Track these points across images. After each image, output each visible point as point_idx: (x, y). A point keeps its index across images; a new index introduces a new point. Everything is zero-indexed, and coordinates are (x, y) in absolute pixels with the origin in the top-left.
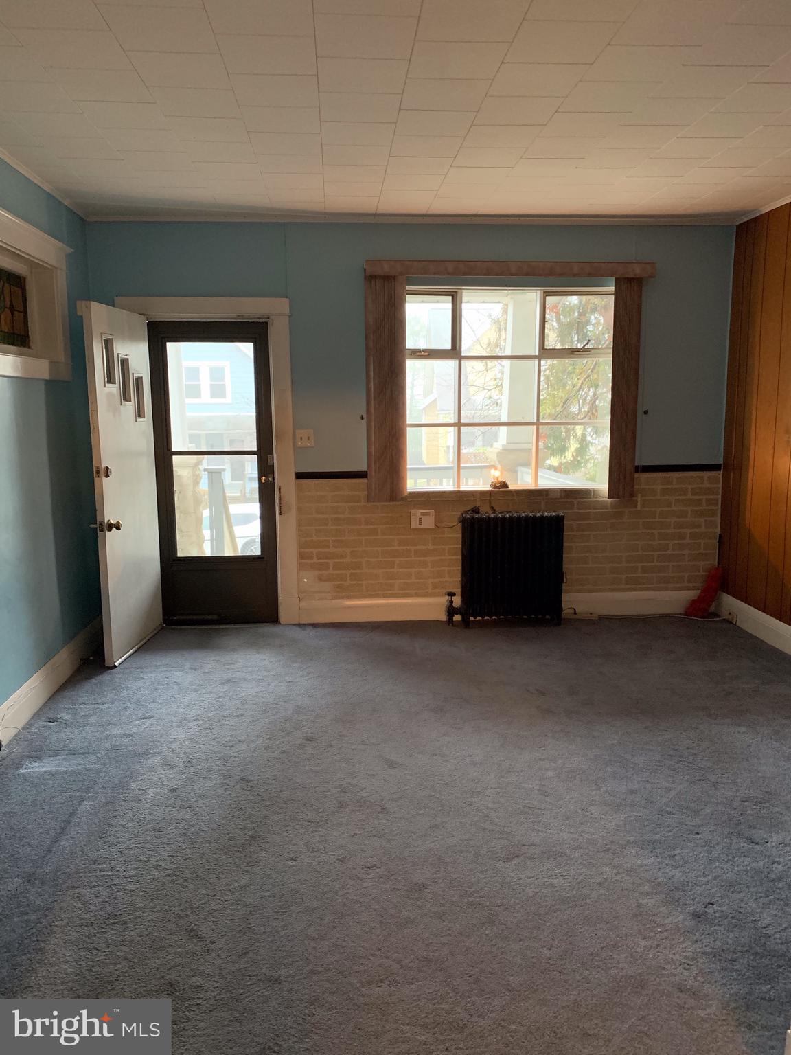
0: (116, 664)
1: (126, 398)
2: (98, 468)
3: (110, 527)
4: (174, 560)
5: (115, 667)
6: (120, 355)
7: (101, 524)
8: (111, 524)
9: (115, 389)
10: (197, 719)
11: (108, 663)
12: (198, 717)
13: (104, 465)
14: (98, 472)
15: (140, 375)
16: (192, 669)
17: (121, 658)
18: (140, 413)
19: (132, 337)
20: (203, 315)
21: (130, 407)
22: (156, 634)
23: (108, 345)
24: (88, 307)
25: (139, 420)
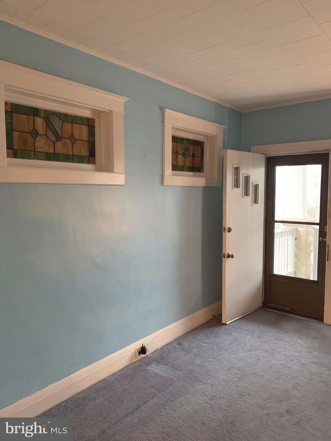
0: (227, 323)
1: (247, 194)
2: (225, 228)
3: (229, 256)
4: (271, 275)
5: (226, 324)
6: (244, 174)
7: (224, 254)
8: (229, 255)
9: (240, 191)
10: (238, 370)
11: (223, 322)
12: (240, 369)
13: (227, 227)
14: (225, 229)
15: (257, 183)
16: (258, 337)
17: (231, 320)
18: (256, 201)
19: (255, 165)
20: (295, 152)
21: (249, 199)
22: (256, 311)
23: (237, 170)
24: (226, 152)
25: (254, 205)
